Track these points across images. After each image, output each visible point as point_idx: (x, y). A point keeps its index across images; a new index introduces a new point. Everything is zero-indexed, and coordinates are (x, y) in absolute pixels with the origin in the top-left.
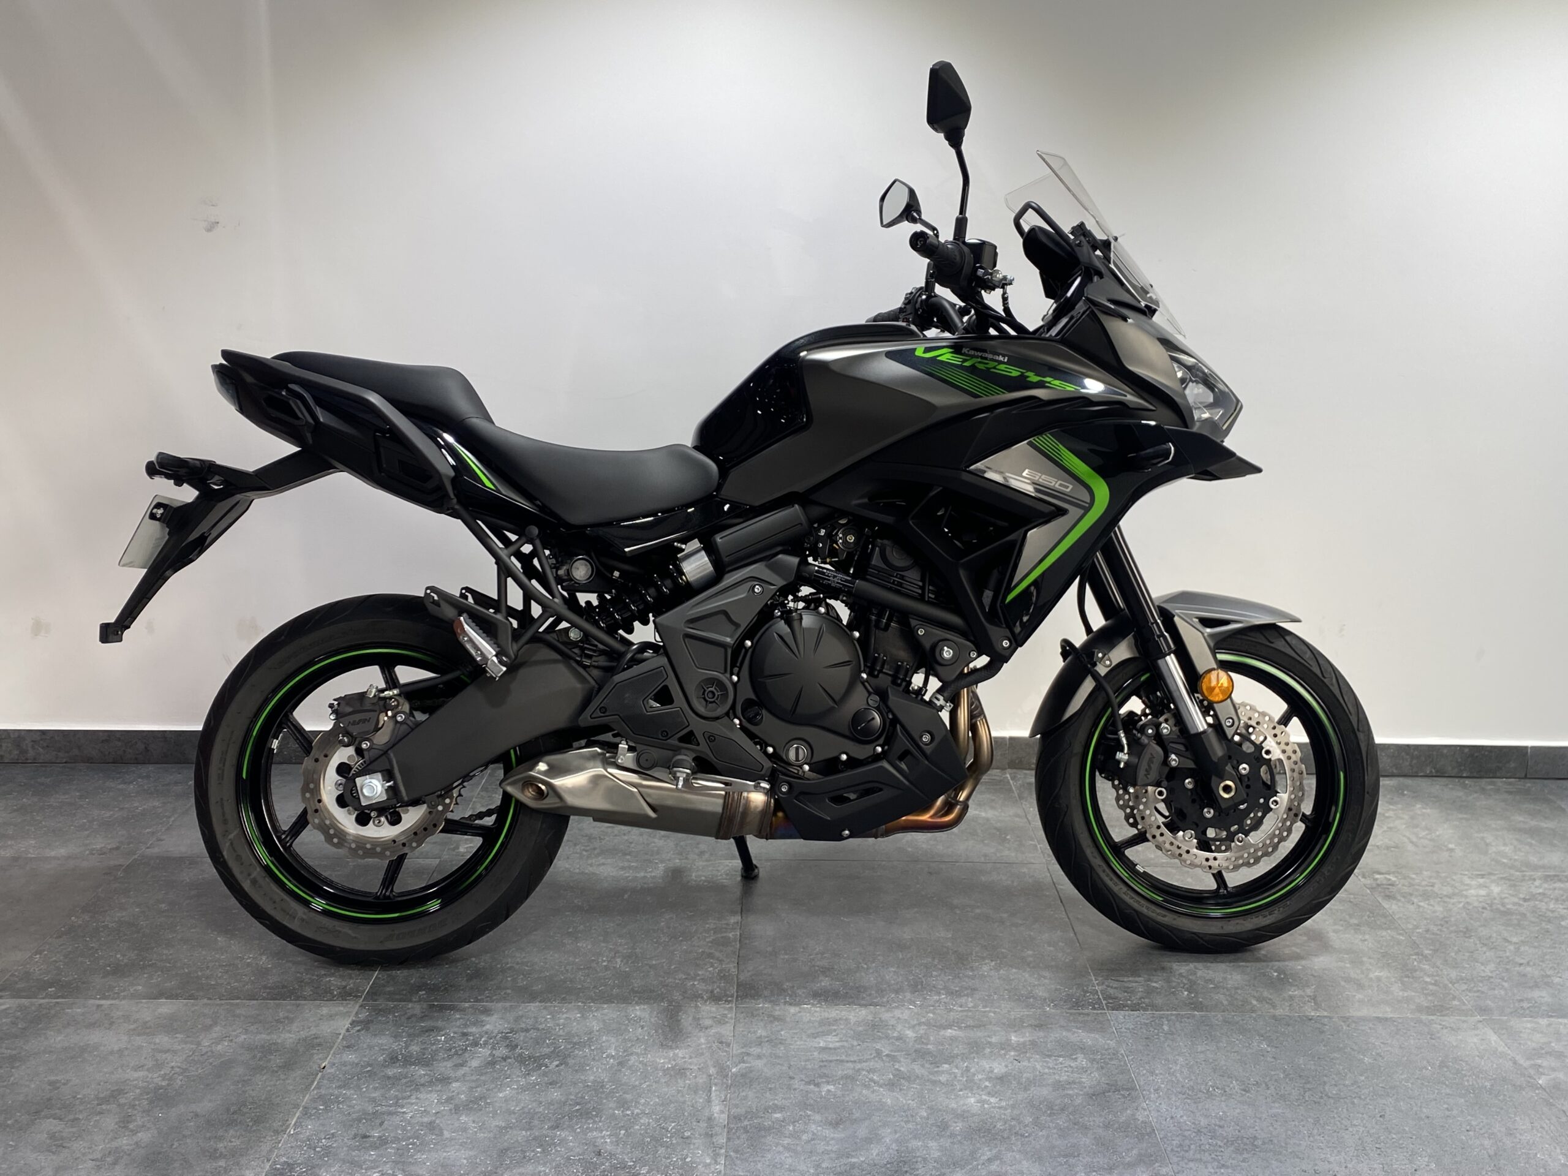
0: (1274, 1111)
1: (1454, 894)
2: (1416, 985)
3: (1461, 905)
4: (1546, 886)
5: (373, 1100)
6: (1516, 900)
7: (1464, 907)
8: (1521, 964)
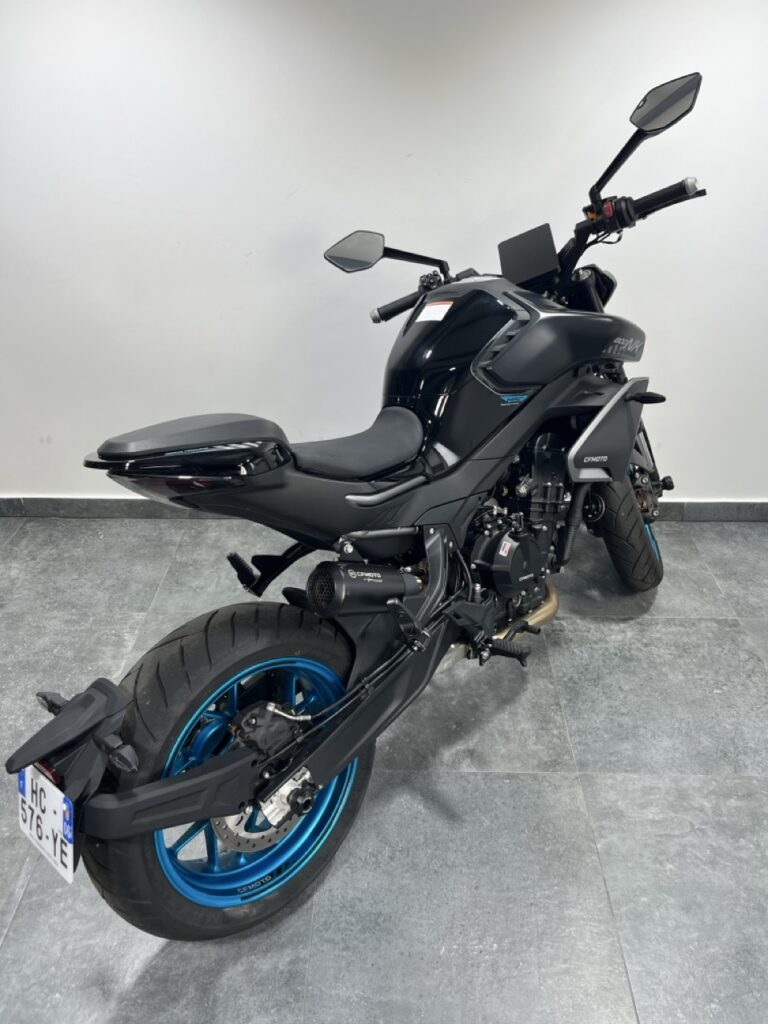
0: (405, 882)
1: (600, 640)
2: (546, 738)
3: (600, 652)
4: (664, 630)
6: (640, 645)
7: (603, 654)
8: (623, 714)
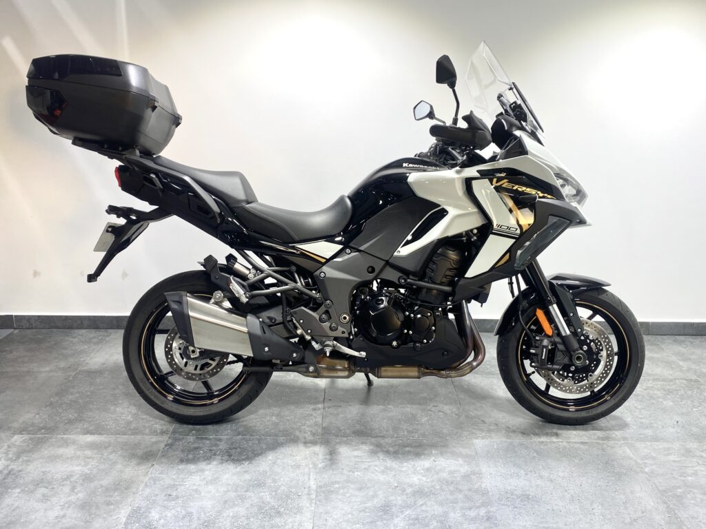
5: (173, 479)
